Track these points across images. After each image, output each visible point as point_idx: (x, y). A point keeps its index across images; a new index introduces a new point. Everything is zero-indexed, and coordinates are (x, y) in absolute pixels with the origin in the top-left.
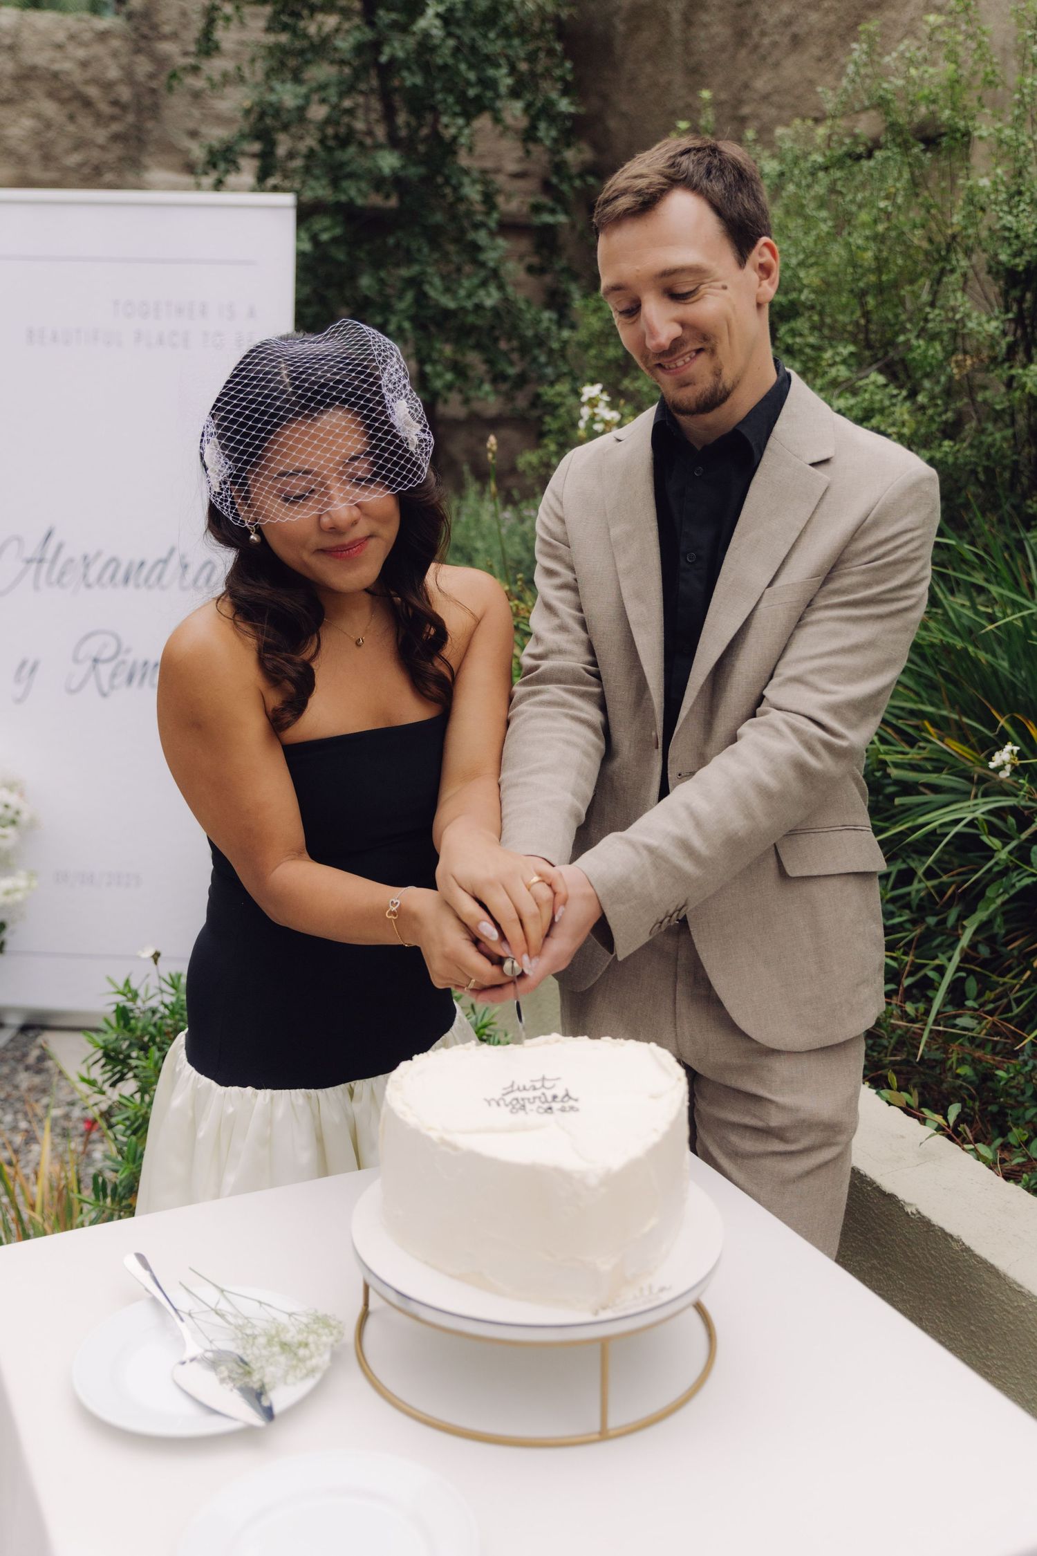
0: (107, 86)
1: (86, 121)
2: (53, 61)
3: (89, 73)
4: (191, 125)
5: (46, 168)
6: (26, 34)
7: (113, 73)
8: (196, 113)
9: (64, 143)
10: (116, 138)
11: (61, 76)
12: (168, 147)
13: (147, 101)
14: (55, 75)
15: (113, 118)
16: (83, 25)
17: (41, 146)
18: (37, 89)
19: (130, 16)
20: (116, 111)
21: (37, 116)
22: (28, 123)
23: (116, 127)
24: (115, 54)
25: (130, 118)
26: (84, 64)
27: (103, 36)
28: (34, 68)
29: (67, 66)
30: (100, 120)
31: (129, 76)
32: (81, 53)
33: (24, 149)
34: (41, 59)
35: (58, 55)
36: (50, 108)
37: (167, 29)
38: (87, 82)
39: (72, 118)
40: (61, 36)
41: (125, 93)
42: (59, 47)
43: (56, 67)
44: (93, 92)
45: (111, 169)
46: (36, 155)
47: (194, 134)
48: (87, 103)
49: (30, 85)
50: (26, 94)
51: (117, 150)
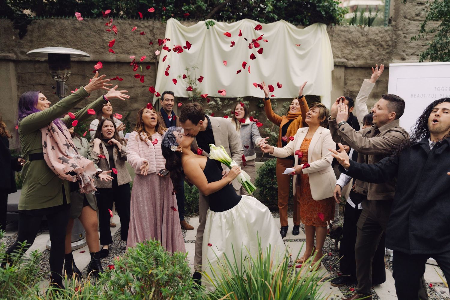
0: (386, 42)
1: (381, 50)
2: (375, 37)
3: (383, 39)
4: (404, 49)
5: (371, 60)
6: (370, 32)
7: (388, 39)
8: (405, 46)
9: (376, 55)
10: (387, 53)
11: (377, 40)
12: (398, 54)
13: (394, 44)
14: (375, 40)
15: (387, 49)
16: (383, 29)
17: (370, 56)
18: (371, 43)
19: (392, 26)
20: (388, 47)
21: (370, 49)
22: (368, 51)
23: (387, 51)
24: (389, 35)
25: (391, 48)
26: (382, 37)
27: (387, 31)
28: (371, 39)
29: (378, 38)
30: (384, 49)
31: (391, 40)
32: (381, 35)
33: (367, 56)
34: (372, 37)
35: (376, 36)
36: (373, 47)
37: (400, 28)
38: (382, 41)
39: (378, 49)
40: (377, 32)
41: (390, 43)
42: (377, 34)
43: (376, 38)
44: (383, 43)
45: (385, 60)
46: (369, 58)
47: (404, 51)
48: (382, 46)
49: (369, 43)
50: (369, 45)
51: (387, 55)
